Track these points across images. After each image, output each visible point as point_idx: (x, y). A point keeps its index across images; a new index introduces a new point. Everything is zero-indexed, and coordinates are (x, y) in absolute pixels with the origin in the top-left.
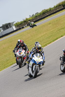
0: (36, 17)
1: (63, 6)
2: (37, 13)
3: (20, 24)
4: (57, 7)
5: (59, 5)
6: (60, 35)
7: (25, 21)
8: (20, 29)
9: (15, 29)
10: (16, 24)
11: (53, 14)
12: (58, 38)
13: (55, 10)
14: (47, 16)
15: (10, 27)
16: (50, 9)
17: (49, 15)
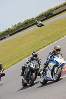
0: (19, 27)
2: (20, 23)
3: (2, 34)
4: (39, 17)
5: (42, 16)
7: (7, 32)
14: (30, 26)
16: (33, 20)
17: (32, 25)
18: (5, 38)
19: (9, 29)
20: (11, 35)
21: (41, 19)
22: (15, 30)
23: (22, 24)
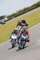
0: (20, 12)
1: (37, 6)
2: (21, 10)
3: (10, 16)
4: (32, 6)
5: (34, 5)
6: (35, 24)
7: (13, 15)
8: (10, 19)
9: (7, 19)
10: (8, 16)
11: (30, 10)
12: (33, 25)
13: (32, 8)
15: (4, 18)
16: (29, 8)
17: (28, 11)
18: (12, 19)
19: (14, 13)
20: (15, 17)
22: (18, 14)
23: (22, 10)
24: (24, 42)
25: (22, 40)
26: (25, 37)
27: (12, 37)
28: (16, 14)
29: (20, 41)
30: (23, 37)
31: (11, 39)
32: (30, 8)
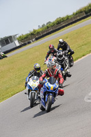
0: (48, 27)
1: (86, 13)
2: (50, 22)
3: (25, 38)
4: (76, 14)
5: (80, 12)
7: (32, 34)
8: (25, 45)
9: (18, 44)
10: (20, 37)
11: (72, 23)
13: (74, 18)
14: (63, 27)
15: (12, 42)
16: (68, 18)
17: (66, 26)
18: (29, 43)
19: (35, 31)
20: (37, 39)
21: (79, 16)
22: (43, 32)
23: (53, 23)
24: (51, 97)
25: (47, 92)
26: (52, 86)
27: (29, 83)
28: (38, 33)
29: (41, 95)
30: (48, 84)
31: (27, 88)
32: (72, 19)
